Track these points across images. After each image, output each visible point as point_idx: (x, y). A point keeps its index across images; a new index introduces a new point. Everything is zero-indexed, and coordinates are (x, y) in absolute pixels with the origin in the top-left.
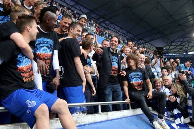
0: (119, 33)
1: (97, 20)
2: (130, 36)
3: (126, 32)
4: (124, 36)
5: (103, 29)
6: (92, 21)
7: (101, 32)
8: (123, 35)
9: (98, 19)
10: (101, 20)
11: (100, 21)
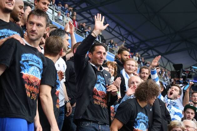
0: (113, 33)
1: (76, 4)
2: (132, 41)
3: (126, 33)
4: (121, 40)
5: (86, 23)
6: (67, 5)
7: (82, 27)
8: (121, 38)
9: (78, 4)
10: (84, 5)
11: (80, 7)
